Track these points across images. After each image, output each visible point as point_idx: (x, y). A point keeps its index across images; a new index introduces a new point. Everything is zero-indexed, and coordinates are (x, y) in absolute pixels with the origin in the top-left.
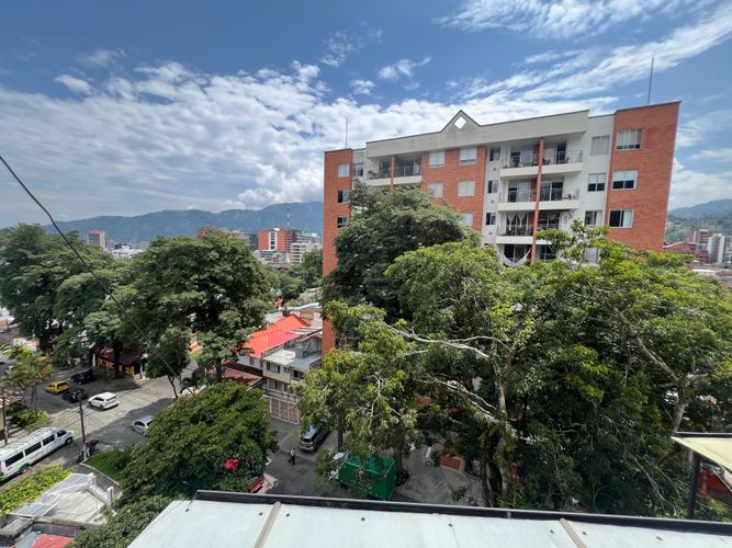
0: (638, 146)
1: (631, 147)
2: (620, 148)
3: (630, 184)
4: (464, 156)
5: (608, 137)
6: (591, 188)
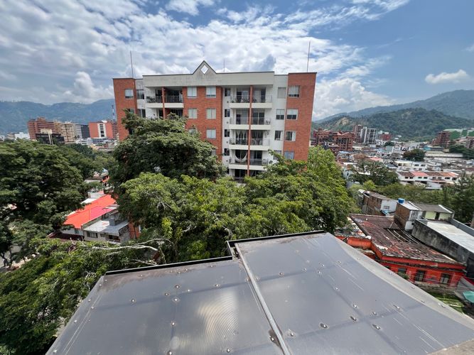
0: (298, 96)
1: (295, 95)
2: (290, 95)
3: (294, 117)
4: (209, 92)
5: (285, 88)
6: (278, 117)
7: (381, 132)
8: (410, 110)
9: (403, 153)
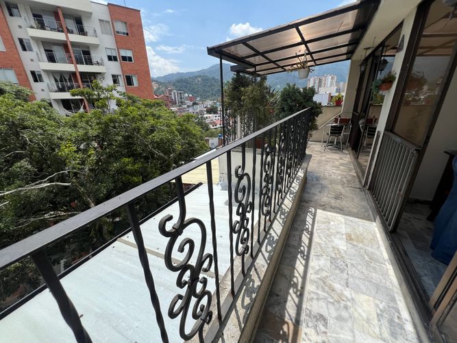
0: (127, 34)
1: (124, 33)
2: (117, 32)
3: (130, 59)
5: (108, 22)
6: (110, 58)
7: (187, 95)
8: (200, 76)
9: (205, 109)
